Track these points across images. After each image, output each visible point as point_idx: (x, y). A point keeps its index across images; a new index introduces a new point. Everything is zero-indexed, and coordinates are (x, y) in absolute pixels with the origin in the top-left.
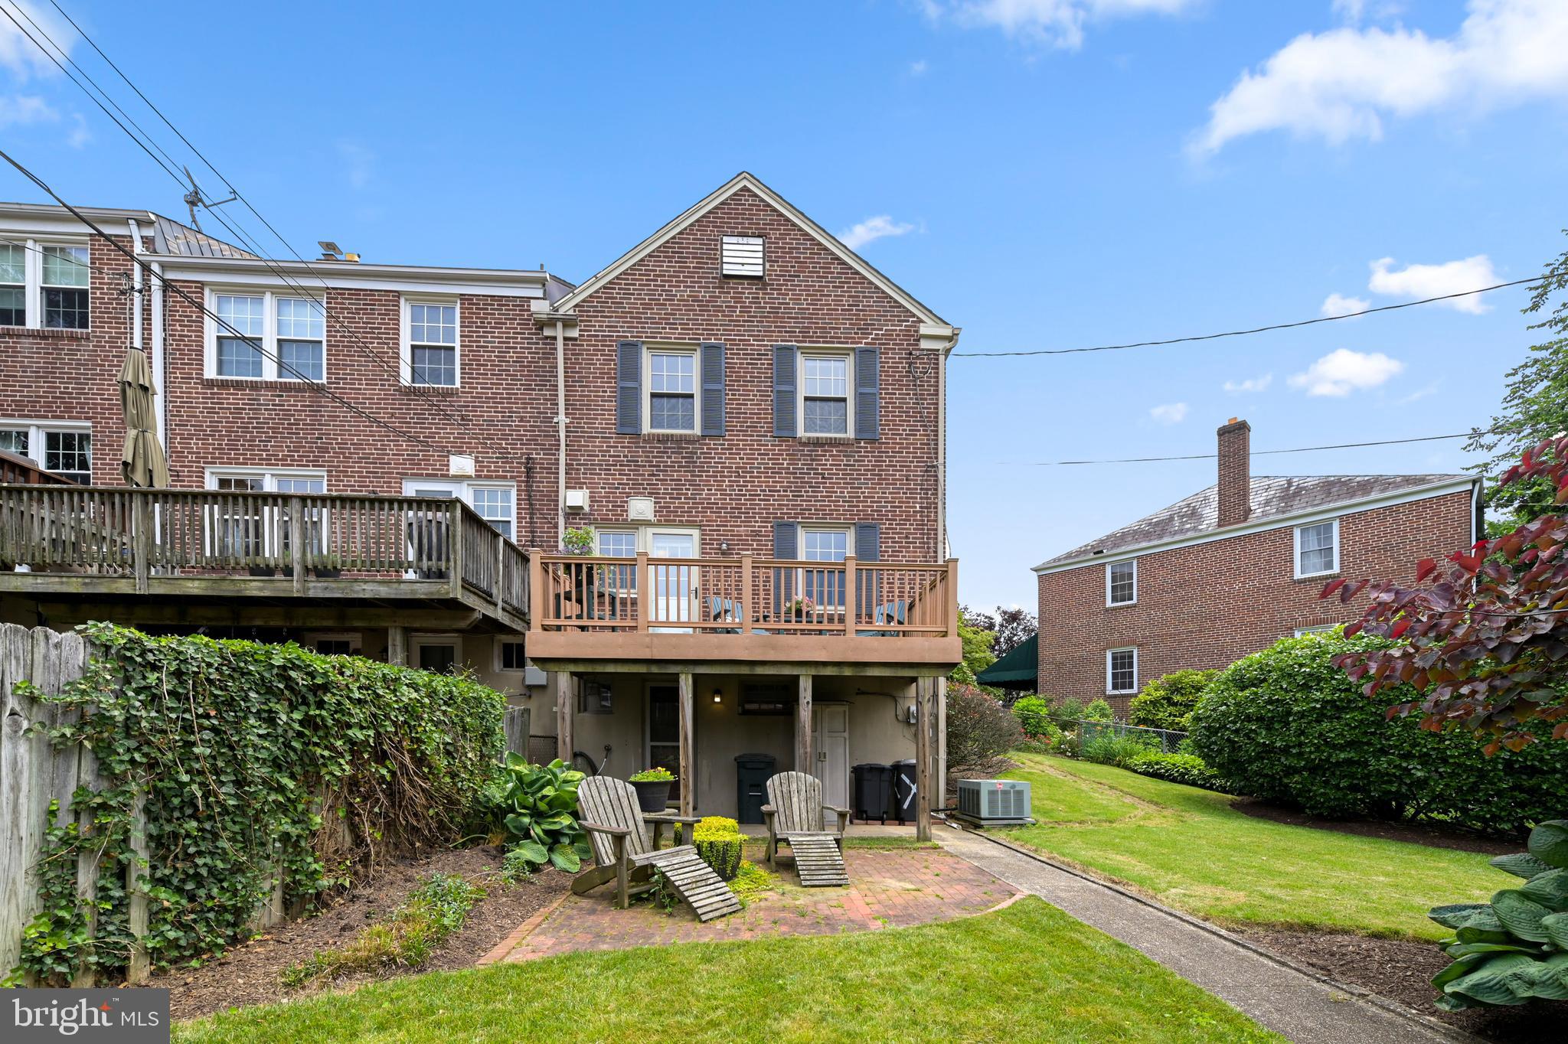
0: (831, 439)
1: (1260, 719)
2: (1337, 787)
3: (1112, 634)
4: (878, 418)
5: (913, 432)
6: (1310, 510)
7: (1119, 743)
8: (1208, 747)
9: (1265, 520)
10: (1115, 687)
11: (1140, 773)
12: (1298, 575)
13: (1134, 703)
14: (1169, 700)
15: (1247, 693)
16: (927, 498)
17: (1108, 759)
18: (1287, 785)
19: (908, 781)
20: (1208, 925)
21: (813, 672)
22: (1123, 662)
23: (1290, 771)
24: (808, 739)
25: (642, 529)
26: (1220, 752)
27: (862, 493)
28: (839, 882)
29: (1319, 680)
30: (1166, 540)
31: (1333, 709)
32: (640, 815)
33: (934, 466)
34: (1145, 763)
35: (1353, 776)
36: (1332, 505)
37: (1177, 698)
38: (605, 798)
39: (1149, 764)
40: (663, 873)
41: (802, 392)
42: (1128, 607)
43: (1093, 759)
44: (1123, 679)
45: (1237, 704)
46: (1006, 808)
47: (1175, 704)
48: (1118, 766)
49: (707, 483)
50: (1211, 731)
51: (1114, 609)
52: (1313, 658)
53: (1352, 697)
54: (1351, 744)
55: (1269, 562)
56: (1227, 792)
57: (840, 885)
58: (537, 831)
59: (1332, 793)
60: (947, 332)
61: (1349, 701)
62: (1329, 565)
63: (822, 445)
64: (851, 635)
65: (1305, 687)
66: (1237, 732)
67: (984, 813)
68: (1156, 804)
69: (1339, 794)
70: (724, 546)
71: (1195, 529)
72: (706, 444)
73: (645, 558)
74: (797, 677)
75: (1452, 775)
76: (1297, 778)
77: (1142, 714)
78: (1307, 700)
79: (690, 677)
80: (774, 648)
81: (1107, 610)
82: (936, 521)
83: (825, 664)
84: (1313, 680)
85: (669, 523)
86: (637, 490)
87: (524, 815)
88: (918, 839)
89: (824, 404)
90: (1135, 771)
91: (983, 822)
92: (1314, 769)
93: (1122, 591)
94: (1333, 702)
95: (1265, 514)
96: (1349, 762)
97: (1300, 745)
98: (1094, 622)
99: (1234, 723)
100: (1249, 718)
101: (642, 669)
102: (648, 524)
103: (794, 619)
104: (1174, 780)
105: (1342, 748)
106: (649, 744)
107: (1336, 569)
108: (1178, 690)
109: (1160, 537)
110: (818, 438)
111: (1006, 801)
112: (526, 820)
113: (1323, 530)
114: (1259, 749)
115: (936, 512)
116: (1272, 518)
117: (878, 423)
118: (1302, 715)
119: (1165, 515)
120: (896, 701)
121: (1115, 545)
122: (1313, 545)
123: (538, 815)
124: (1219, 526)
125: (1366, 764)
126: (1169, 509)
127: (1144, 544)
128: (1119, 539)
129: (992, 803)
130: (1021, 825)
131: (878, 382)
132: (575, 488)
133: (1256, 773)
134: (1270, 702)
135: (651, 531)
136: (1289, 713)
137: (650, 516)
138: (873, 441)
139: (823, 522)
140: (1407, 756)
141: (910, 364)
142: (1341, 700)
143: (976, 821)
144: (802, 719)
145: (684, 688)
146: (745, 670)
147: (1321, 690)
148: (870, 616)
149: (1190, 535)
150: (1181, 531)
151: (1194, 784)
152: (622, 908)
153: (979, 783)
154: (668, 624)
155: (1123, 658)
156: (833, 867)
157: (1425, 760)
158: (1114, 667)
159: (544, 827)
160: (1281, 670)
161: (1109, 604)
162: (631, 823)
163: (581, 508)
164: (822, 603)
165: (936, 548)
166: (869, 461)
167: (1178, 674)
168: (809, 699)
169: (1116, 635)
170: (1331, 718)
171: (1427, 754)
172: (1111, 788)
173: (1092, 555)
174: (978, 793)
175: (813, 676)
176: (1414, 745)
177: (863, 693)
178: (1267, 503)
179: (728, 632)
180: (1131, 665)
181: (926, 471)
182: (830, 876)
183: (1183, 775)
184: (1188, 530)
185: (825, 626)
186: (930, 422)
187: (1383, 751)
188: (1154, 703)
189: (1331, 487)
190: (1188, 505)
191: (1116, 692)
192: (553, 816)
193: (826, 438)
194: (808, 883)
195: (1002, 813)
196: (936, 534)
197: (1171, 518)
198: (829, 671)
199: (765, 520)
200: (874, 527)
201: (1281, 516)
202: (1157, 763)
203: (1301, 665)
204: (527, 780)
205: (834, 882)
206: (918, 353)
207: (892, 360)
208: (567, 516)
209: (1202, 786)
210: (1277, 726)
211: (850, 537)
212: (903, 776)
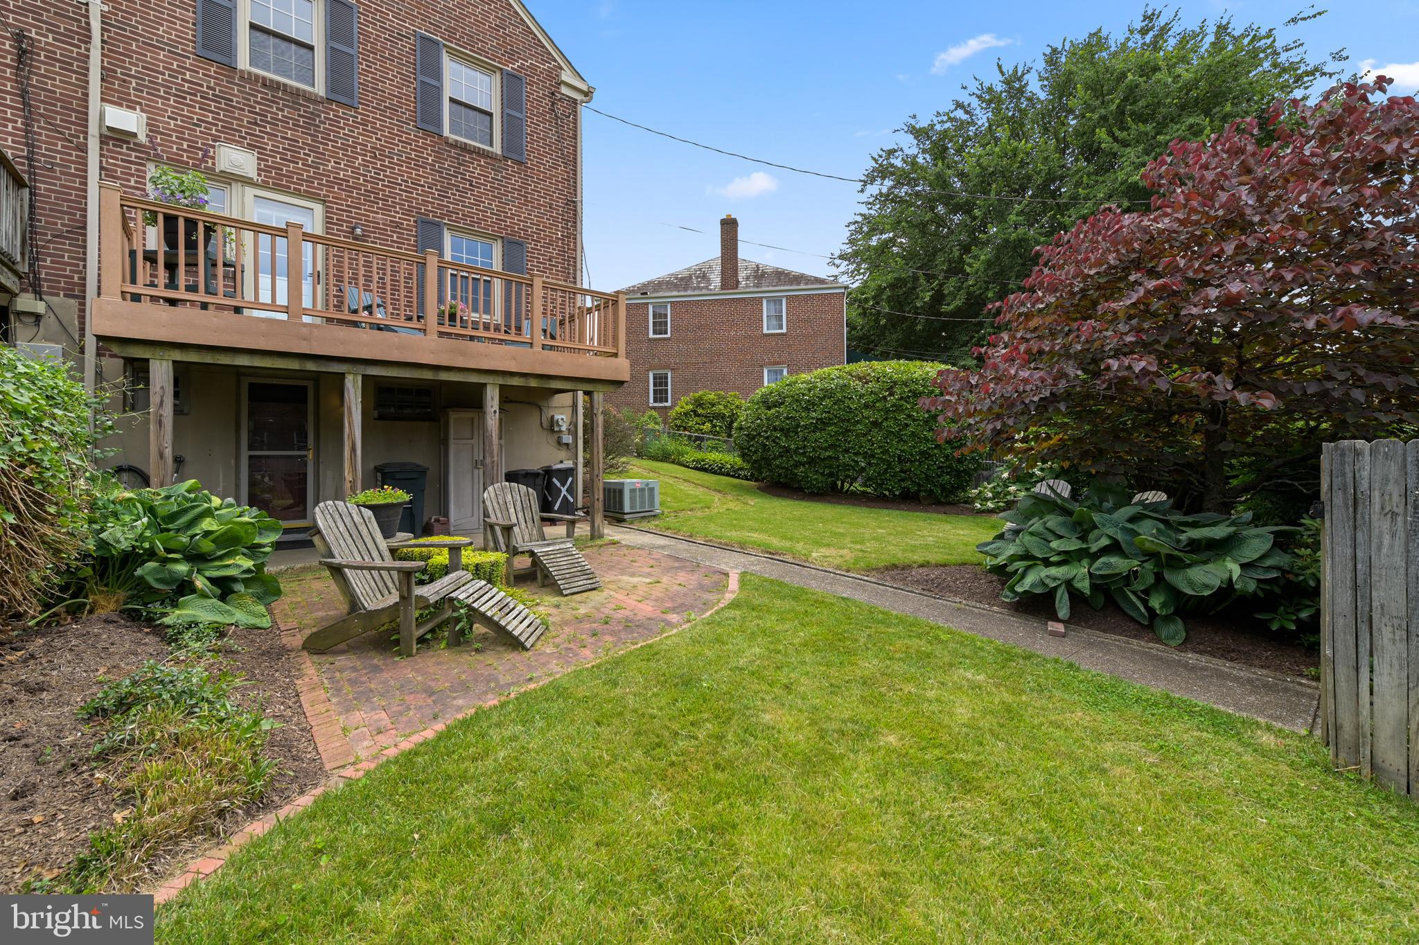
0: (479, 148)
1: (782, 430)
2: (822, 474)
3: (653, 359)
4: (525, 143)
5: (555, 166)
6: (771, 288)
7: (671, 446)
8: (748, 449)
9: (748, 290)
10: (655, 401)
11: (691, 468)
12: (765, 331)
13: (672, 413)
14: (695, 412)
15: (773, 411)
16: (568, 229)
17: (665, 457)
18: (796, 474)
19: (558, 484)
20: (850, 574)
21: (500, 381)
22: (660, 381)
23: (798, 464)
24: (495, 448)
25: (237, 188)
26: (755, 452)
27: (510, 209)
28: (593, 586)
29: (814, 404)
30: (689, 293)
31: (822, 424)
32: (383, 544)
33: (574, 202)
34: (694, 461)
35: (830, 467)
36: (782, 288)
37: (700, 411)
38: (342, 528)
39: (698, 461)
40: (468, 606)
41: (447, 93)
42: (664, 339)
43: (654, 458)
44: (660, 395)
45: (768, 419)
46: (642, 503)
47: (699, 415)
48: (673, 462)
49: (334, 155)
50: (750, 437)
51: (655, 340)
52: (810, 390)
53: (831, 416)
54: (832, 446)
55: (750, 319)
56: (748, 480)
57: (594, 589)
58: (200, 582)
59: (820, 478)
60: (584, 88)
61: (830, 419)
62: (781, 328)
63: (470, 152)
64: (538, 348)
65: (807, 409)
66: (767, 438)
67: (627, 509)
68: (719, 491)
69: (823, 479)
70: (358, 231)
71: (707, 288)
72: (332, 110)
73: (299, 232)
74: (485, 385)
75: (877, 464)
76: (802, 469)
77: (678, 422)
78: (808, 417)
79: (360, 378)
80: (463, 354)
81: (650, 340)
82: (575, 250)
83: (512, 374)
84: (810, 406)
85: (279, 188)
86: (232, 135)
87: (175, 561)
88: (593, 537)
89: (468, 110)
90: (688, 467)
91: (626, 517)
92: (812, 461)
93: (660, 327)
94: (821, 419)
95: (747, 285)
96: (829, 457)
97: (805, 447)
98: (641, 349)
99: (766, 432)
100: (775, 429)
101: (294, 365)
102: (247, 181)
103: (447, 322)
104: (715, 473)
105: (826, 449)
106: (245, 454)
107: (784, 330)
108: (700, 405)
109: (686, 290)
110: (465, 144)
111: (642, 497)
112: (182, 568)
113: (777, 301)
114: (781, 450)
115: (575, 243)
116: (751, 290)
117: (525, 147)
118: (805, 427)
119: (686, 274)
120: (541, 410)
121: (655, 291)
122: (773, 313)
123: (197, 558)
124: (722, 289)
125: (837, 459)
126: (688, 269)
127: (675, 293)
128: (658, 285)
129: (632, 500)
130: (655, 516)
131: (524, 110)
132: (120, 105)
133: (778, 466)
134: (787, 418)
135: (250, 192)
136: (798, 426)
137: (252, 173)
138: (520, 163)
139: (469, 228)
140: (856, 454)
141: (553, 104)
142: (825, 418)
143: (619, 516)
144: (489, 429)
145: (352, 390)
146: (427, 375)
147: (815, 411)
148: (519, 329)
149: (704, 292)
150: (698, 288)
151: (728, 475)
152: (410, 655)
153: (623, 484)
154: (264, 307)
155: (661, 378)
156: (584, 572)
157: (865, 456)
158: (655, 385)
159: (208, 574)
160: (792, 397)
161: (651, 335)
162: (375, 554)
163: (135, 135)
164: (475, 310)
165: (575, 274)
166: (516, 181)
167: (700, 393)
168: (496, 407)
169: (656, 360)
170: (821, 430)
171: (866, 452)
172: (685, 480)
173: (639, 295)
174: (621, 492)
175: (501, 386)
176: (860, 447)
177: (511, 401)
178: (748, 278)
179: (380, 329)
180: (666, 385)
181: (567, 204)
182: (582, 583)
183: (720, 468)
184: (703, 288)
185: (481, 333)
186: (571, 162)
187: (847, 451)
188: (686, 414)
189: (782, 276)
190: (700, 270)
191: (656, 405)
192: (221, 558)
193: (475, 147)
194: (568, 591)
195: (641, 508)
196: (575, 262)
197: (690, 277)
198: (516, 382)
199: (407, 213)
200: (521, 244)
201: (756, 290)
202: (703, 460)
203: (803, 395)
204: (162, 512)
205: (590, 587)
206: (559, 96)
207: (534, 93)
208: (104, 140)
209: (733, 476)
210: (792, 434)
211: (497, 250)
212: (555, 480)
